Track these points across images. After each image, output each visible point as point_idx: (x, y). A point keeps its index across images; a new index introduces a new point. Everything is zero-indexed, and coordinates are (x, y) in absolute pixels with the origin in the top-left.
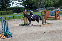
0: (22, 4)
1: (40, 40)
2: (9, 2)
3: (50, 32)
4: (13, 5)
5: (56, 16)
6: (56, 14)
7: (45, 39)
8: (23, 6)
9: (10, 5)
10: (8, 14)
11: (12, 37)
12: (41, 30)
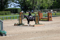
0: (19, 6)
1: (31, 39)
2: (8, 4)
3: (41, 32)
4: (11, 6)
5: (48, 18)
6: (48, 16)
7: (36, 38)
8: (20, 8)
9: (8, 6)
10: (6, 14)
11: (6, 35)
12: (34, 30)
